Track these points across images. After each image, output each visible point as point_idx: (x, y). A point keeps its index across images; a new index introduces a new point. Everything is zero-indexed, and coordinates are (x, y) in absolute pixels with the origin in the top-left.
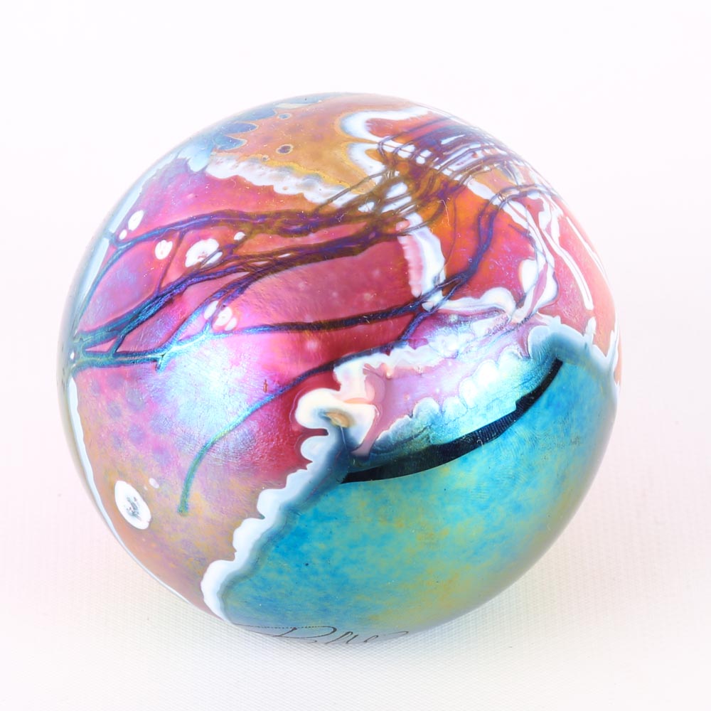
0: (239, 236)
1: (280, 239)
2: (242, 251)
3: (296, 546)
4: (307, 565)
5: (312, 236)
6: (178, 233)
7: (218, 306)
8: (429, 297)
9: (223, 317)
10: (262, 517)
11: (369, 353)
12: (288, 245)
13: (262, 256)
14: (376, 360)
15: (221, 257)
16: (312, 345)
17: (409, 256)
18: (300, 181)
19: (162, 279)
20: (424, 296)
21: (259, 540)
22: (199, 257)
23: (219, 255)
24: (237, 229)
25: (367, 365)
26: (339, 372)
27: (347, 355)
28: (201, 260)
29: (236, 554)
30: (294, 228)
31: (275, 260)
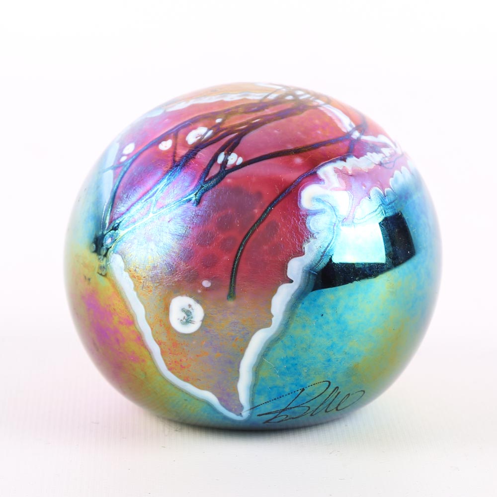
0: (218, 121)
1: (247, 115)
2: (224, 126)
3: (315, 300)
4: (322, 315)
5: (266, 110)
6: (172, 135)
7: (225, 154)
8: (352, 133)
9: (232, 159)
10: (291, 281)
11: (334, 161)
12: (255, 116)
13: (241, 125)
14: (340, 164)
15: (213, 133)
16: (298, 160)
17: (330, 115)
18: (239, 95)
19: (174, 156)
20: (349, 132)
21: (290, 301)
22: (196, 137)
23: (210, 133)
24: (215, 119)
25: (335, 168)
26: (321, 172)
27: (322, 164)
28: (199, 138)
29: (273, 319)
30: (253, 109)
31: (251, 124)
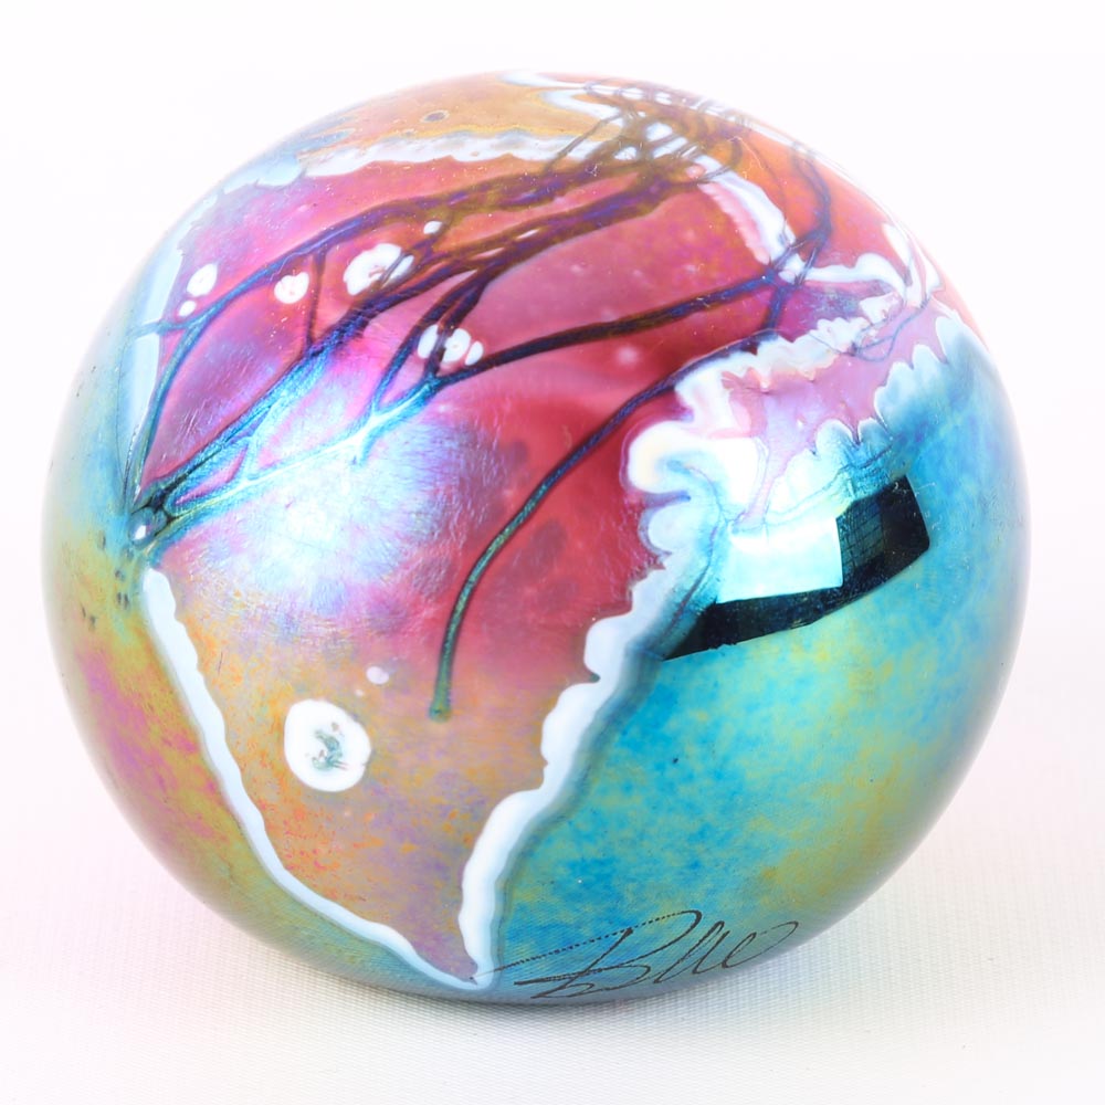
0: (431, 228)
1: (506, 214)
2: (445, 246)
3: (657, 725)
4: (676, 761)
5: (559, 200)
6: (311, 258)
7: (440, 332)
8: (784, 263)
9: (455, 346)
10: (594, 678)
11: (724, 355)
12: (525, 219)
13: (489, 244)
14: (738, 363)
15: (413, 264)
16: (628, 355)
17: (727, 208)
18: (495, 141)
19: (311, 326)
20: (777, 261)
21: (591, 728)
22: (371, 275)
23: (407, 263)
24: (422, 221)
25: (725, 374)
26: (686, 389)
27: (690, 363)
28: (377, 277)
29: (548, 771)
30: (525, 195)
31: (514, 243)
